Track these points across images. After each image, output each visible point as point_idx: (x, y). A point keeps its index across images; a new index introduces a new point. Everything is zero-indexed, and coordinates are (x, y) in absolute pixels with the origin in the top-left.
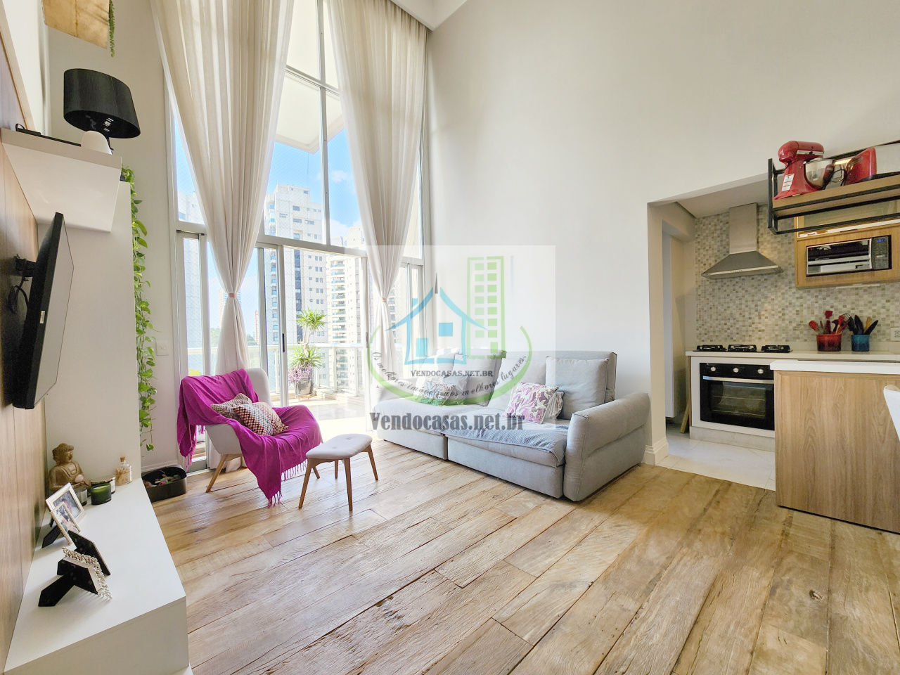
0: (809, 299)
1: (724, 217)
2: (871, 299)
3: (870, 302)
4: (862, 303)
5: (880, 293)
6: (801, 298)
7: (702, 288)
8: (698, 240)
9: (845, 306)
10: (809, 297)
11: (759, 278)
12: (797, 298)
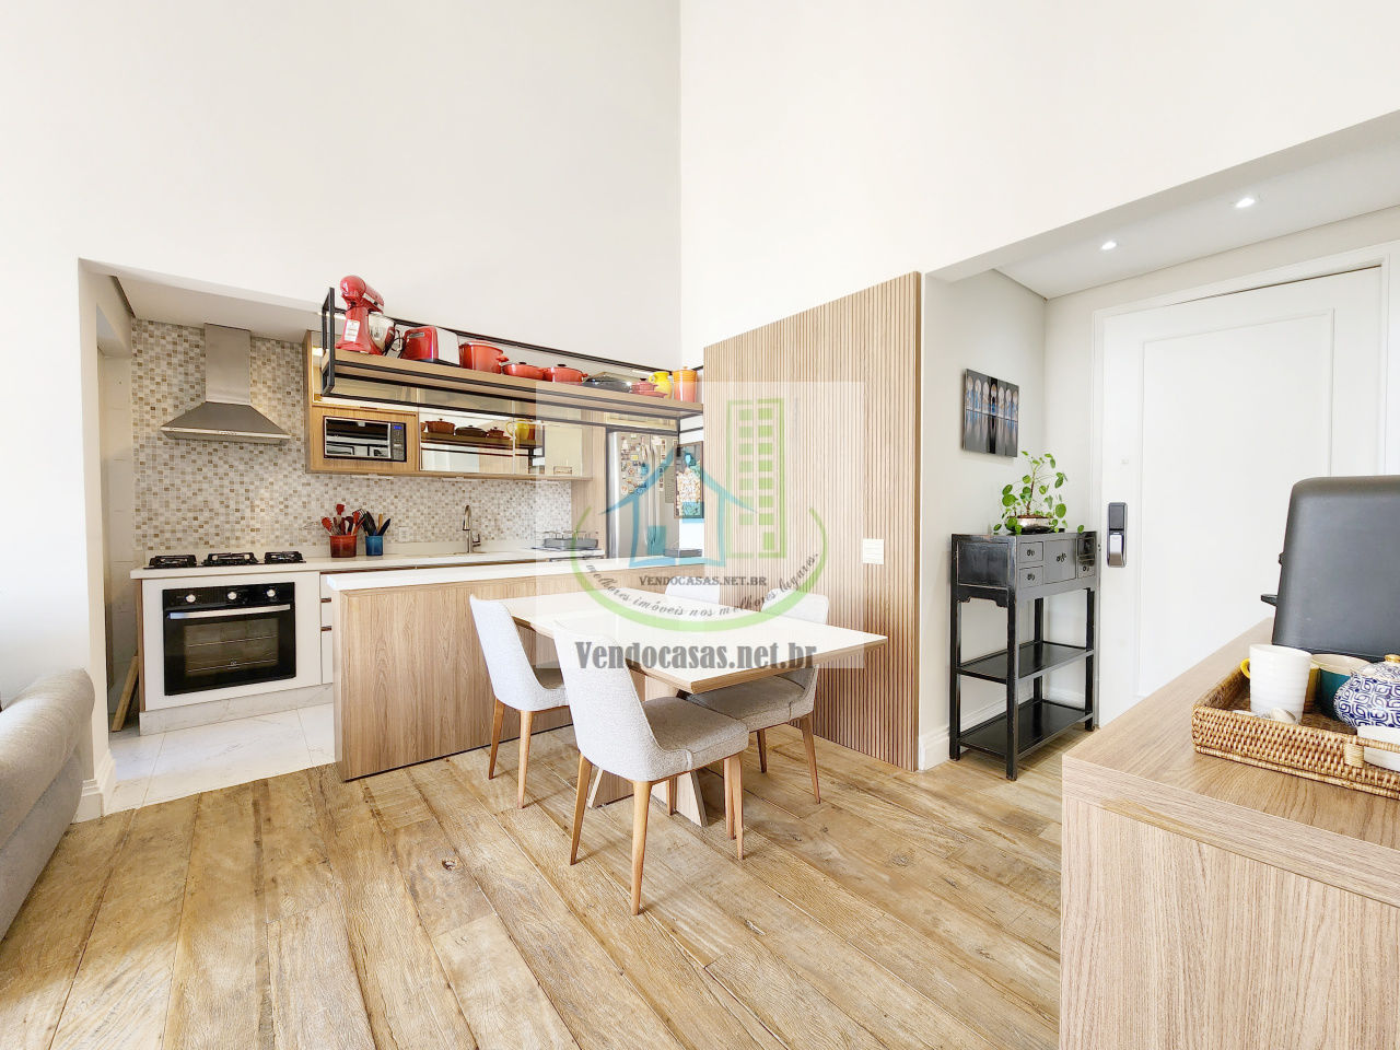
0: (318, 487)
1: (191, 333)
2: (381, 493)
3: (381, 497)
4: (373, 497)
5: (388, 487)
6: (309, 484)
7: (149, 451)
8: (140, 360)
9: (356, 500)
10: (318, 485)
11: (252, 448)
12: (303, 484)
